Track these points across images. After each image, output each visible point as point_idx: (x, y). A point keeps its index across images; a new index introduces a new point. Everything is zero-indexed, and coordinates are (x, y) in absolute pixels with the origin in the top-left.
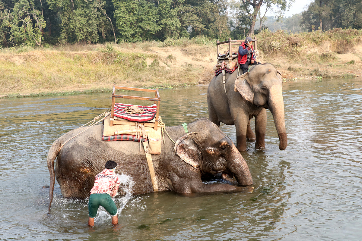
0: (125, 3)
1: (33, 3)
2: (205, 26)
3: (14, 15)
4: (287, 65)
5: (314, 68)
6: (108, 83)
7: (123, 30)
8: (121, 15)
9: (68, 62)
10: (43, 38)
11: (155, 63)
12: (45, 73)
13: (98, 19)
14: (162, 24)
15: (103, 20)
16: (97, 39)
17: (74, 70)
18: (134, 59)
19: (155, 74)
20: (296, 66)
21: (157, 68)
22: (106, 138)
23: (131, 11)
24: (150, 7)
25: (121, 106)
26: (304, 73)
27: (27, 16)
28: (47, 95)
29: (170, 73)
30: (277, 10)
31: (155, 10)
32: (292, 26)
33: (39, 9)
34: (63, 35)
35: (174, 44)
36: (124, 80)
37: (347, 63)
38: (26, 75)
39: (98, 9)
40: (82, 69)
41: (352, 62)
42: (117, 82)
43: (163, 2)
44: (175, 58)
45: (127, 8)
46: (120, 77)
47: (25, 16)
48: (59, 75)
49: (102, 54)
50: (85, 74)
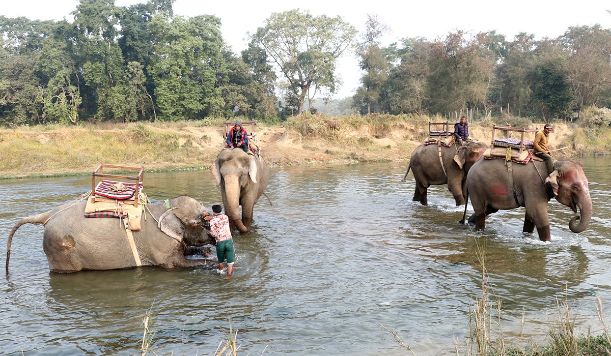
0: (167, 81)
1: (69, 79)
2: (251, 106)
3: (48, 91)
4: (325, 148)
5: (352, 152)
6: (138, 163)
7: (163, 108)
8: (162, 93)
9: (96, 141)
10: (78, 115)
11: (189, 143)
12: (71, 152)
13: (137, 96)
14: (205, 103)
15: (143, 97)
16: (136, 116)
17: (102, 150)
18: (166, 139)
19: (188, 154)
20: (334, 149)
21: (189, 149)
22: (87, 215)
23: (172, 89)
24: (193, 85)
25: (108, 184)
26: (341, 156)
27: (62, 92)
28: (72, 175)
29: (203, 154)
30: (325, 92)
31: (198, 89)
32: (345, 108)
33: (75, 85)
34: (100, 113)
35: (210, 124)
36: (154, 161)
37: (384, 148)
38: (50, 154)
39: (138, 86)
40: (110, 149)
41: (389, 147)
42: (146, 162)
43: (207, 80)
44: (210, 138)
45: (168, 85)
46: (150, 157)
47: (60, 91)
48: (86, 155)
49: (133, 133)
50: (114, 153)
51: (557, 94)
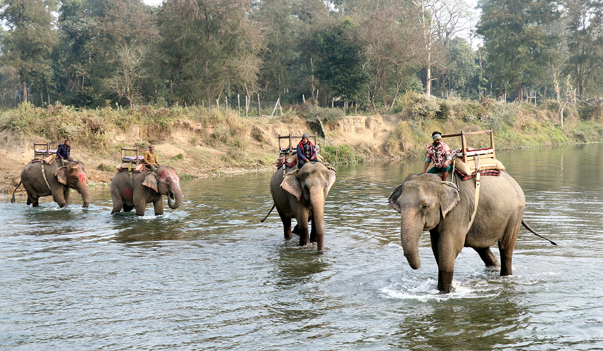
37: (174, 158)
41: (180, 157)
51: (347, 72)
